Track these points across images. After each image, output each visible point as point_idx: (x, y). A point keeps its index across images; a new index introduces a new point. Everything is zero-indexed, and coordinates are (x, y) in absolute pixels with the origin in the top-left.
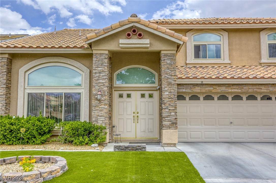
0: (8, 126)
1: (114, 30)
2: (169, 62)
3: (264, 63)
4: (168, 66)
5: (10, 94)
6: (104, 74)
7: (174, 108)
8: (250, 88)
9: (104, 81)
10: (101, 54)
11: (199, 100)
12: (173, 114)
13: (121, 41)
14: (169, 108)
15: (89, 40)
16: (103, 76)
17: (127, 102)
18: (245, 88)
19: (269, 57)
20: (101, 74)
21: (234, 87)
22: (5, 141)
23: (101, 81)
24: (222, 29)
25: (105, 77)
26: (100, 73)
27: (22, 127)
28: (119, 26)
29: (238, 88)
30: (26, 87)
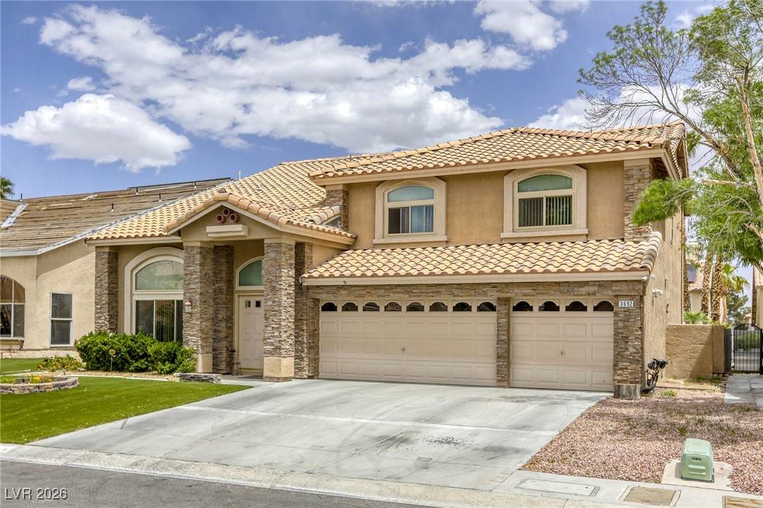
0: (100, 345)
1: (199, 213)
2: (273, 255)
3: (506, 238)
4: (272, 262)
5: (117, 302)
6: (195, 276)
7: (278, 326)
8: (423, 291)
9: (195, 286)
10: (192, 247)
11: (357, 310)
12: (277, 334)
13: (209, 229)
14: (272, 326)
15: (170, 230)
16: (195, 279)
17: (256, 314)
18: (414, 291)
19: (520, 226)
20: (193, 276)
21: (398, 290)
22: (99, 365)
23: (192, 286)
24: (438, 177)
25: (197, 280)
26: (191, 274)
27: (112, 348)
28: (214, 202)
29: (403, 291)
30: (133, 293)
